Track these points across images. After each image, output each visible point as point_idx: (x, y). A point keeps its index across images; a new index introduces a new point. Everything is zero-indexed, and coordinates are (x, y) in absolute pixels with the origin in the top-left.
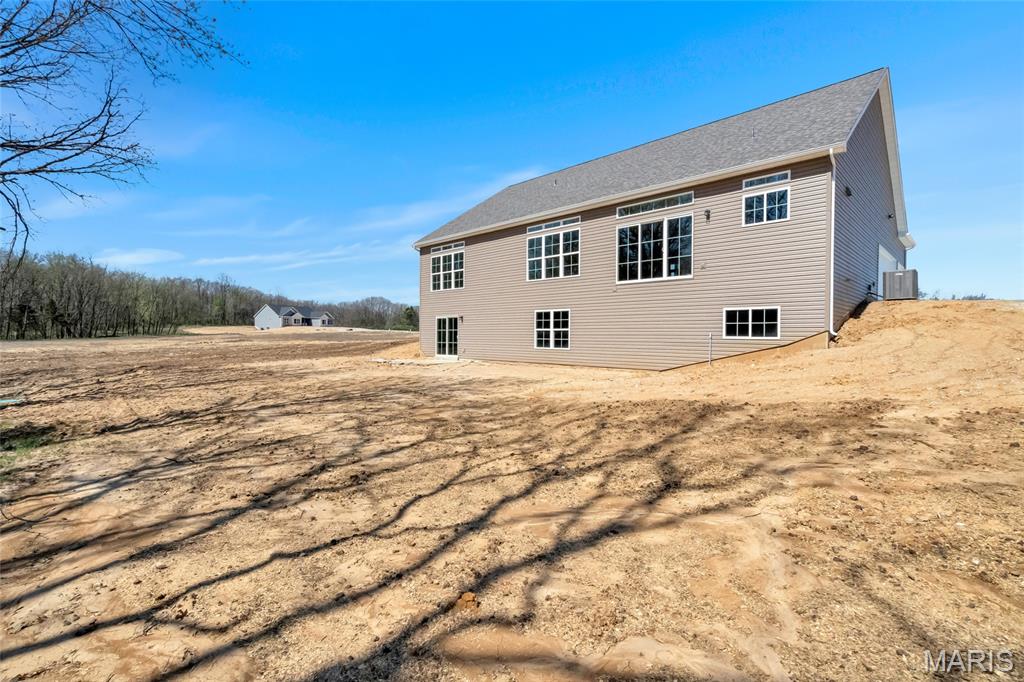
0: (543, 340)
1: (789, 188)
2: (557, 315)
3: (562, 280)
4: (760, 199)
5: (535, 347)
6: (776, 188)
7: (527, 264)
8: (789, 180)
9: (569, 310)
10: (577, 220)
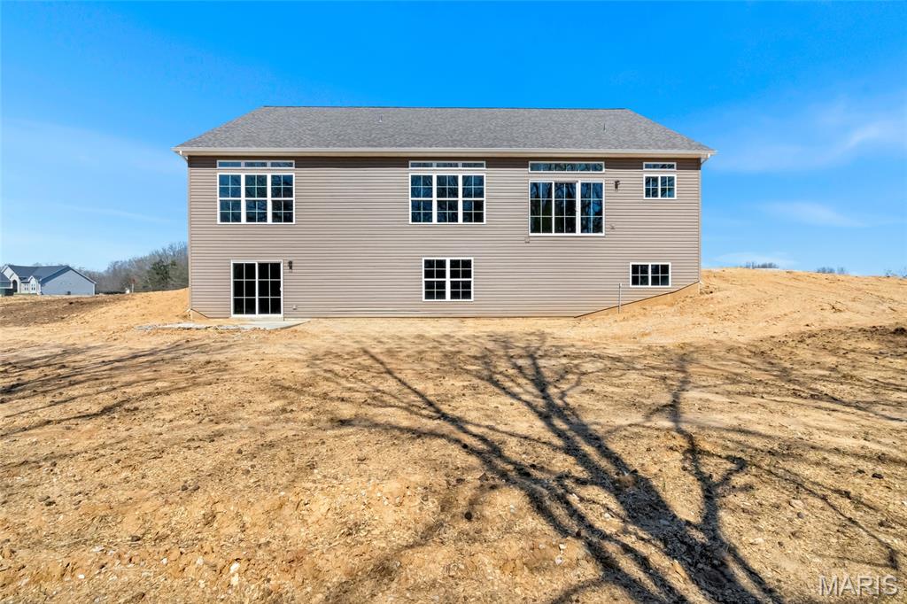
0: (434, 291)
1: (675, 176)
2: (454, 264)
3: (461, 227)
4: (655, 180)
5: (424, 299)
6: (667, 173)
7: (410, 204)
8: (675, 170)
9: (472, 259)
10: (481, 165)
